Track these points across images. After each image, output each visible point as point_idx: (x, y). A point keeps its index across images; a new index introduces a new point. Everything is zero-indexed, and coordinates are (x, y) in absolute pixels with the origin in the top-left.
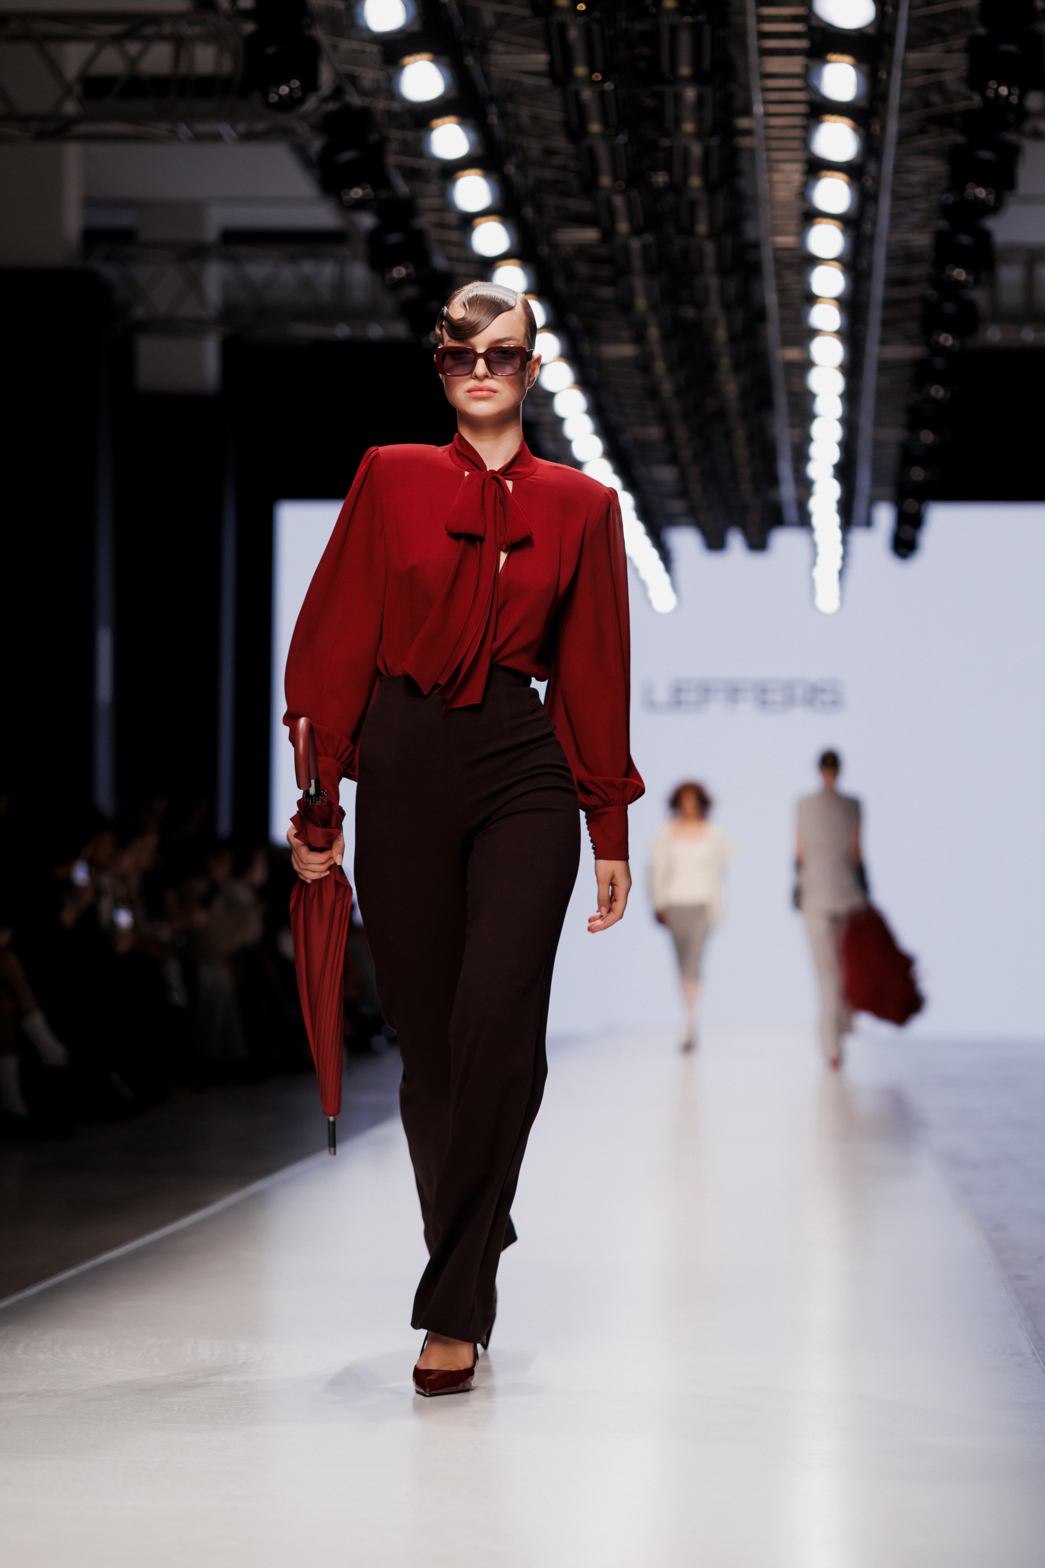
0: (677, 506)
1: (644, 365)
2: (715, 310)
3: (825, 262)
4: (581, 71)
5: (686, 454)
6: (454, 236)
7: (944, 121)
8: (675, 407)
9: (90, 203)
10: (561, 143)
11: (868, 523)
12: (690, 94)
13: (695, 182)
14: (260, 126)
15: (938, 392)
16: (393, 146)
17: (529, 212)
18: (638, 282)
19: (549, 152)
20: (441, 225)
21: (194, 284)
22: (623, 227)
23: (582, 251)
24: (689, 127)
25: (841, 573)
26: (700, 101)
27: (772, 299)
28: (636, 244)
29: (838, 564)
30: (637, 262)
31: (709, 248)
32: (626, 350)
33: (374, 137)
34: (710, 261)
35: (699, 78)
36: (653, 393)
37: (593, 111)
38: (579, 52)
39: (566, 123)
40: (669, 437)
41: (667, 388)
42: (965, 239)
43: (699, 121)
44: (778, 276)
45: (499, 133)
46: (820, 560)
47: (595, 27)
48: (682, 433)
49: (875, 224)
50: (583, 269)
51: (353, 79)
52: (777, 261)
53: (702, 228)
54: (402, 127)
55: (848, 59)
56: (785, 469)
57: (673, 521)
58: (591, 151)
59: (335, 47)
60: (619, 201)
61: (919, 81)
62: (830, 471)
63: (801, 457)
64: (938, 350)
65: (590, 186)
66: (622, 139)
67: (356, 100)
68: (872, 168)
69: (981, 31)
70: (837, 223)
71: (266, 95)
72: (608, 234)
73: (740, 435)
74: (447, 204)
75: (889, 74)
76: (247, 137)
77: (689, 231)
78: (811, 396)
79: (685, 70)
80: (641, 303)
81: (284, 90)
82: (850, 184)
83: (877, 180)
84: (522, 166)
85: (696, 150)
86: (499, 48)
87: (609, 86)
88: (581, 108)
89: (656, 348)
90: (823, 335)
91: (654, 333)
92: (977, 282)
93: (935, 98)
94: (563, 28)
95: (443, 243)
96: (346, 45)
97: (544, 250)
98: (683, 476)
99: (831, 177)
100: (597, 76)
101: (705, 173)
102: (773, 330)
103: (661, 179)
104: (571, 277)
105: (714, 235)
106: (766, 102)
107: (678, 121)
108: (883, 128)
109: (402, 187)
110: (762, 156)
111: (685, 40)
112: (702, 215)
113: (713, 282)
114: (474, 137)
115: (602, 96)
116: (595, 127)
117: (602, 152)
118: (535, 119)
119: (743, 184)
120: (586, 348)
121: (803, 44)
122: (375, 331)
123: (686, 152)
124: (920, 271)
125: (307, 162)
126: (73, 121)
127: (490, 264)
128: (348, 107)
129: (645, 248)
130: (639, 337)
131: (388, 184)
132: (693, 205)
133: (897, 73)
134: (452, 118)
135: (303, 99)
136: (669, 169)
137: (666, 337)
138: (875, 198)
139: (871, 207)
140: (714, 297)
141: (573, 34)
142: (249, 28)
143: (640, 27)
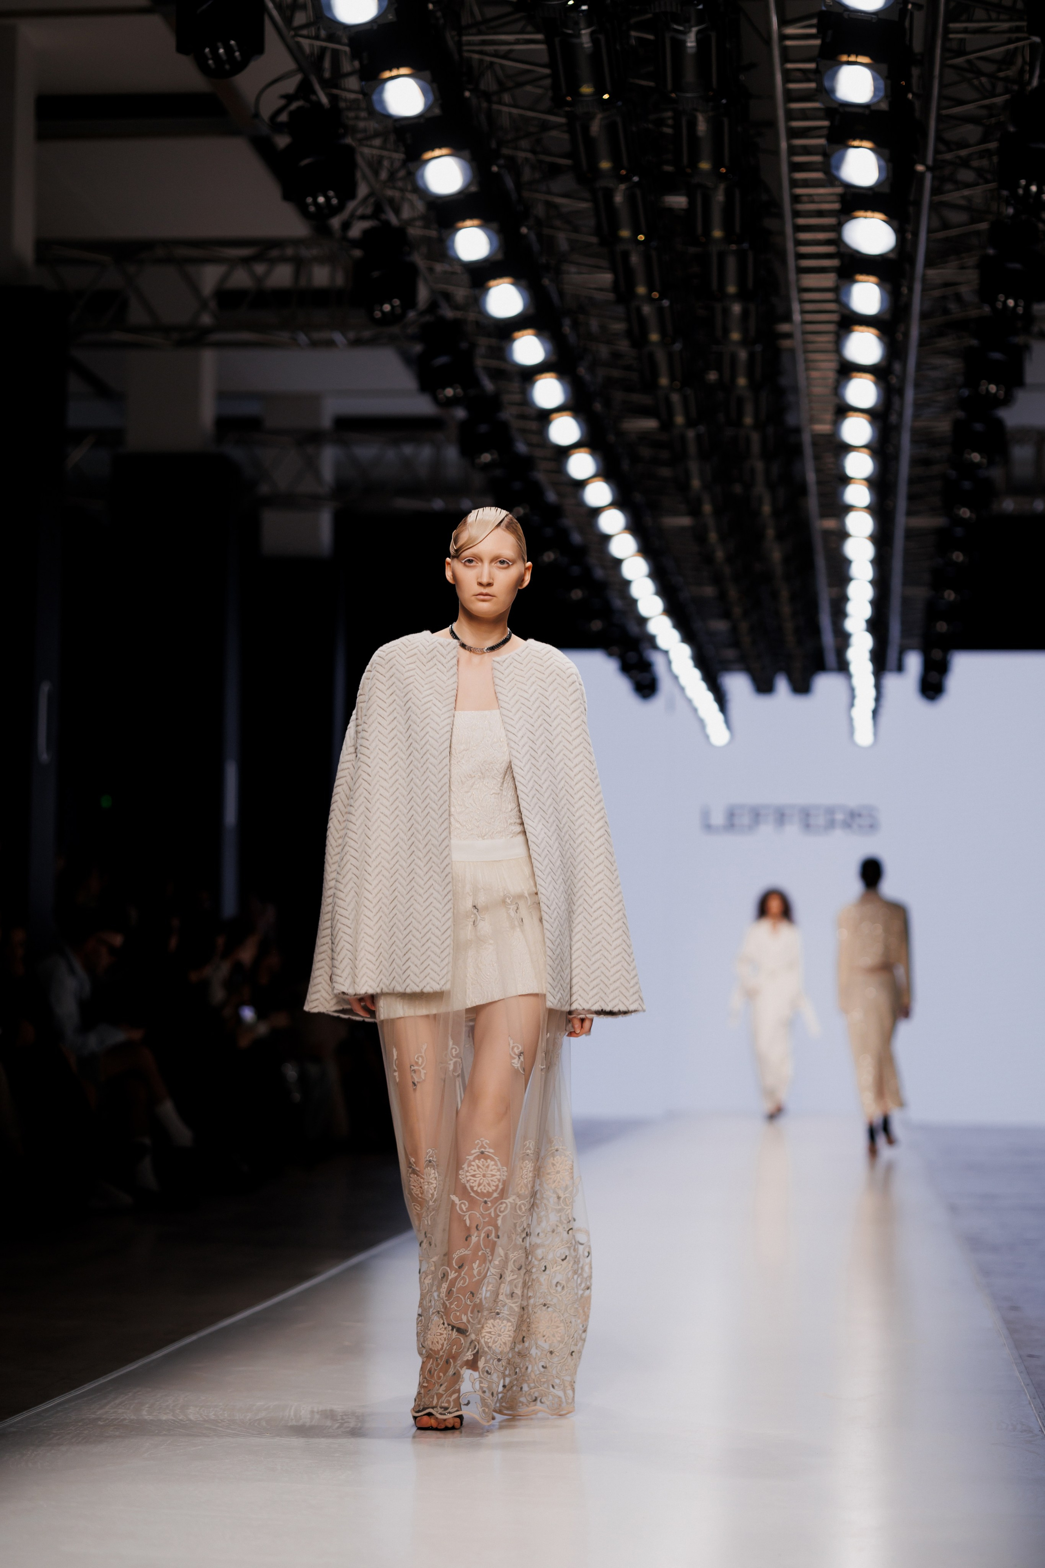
0: (730, 654)
1: (699, 535)
2: (760, 489)
3: (857, 449)
4: (641, 290)
5: (737, 611)
6: (533, 425)
7: (960, 326)
8: (727, 571)
9: (222, 396)
10: (625, 347)
11: (900, 669)
12: (737, 308)
13: (742, 381)
14: (366, 335)
15: (958, 557)
16: (481, 350)
17: (598, 406)
18: (694, 466)
19: (616, 356)
20: (523, 417)
21: (312, 465)
22: (679, 420)
23: (644, 437)
24: (735, 336)
25: (875, 712)
26: (745, 315)
27: (811, 477)
28: (691, 434)
29: (872, 705)
30: (692, 449)
31: (755, 437)
32: (685, 521)
33: (464, 345)
34: (756, 447)
35: (743, 296)
36: (708, 559)
38: (640, 275)
39: (629, 334)
40: (722, 596)
41: (720, 554)
42: (980, 427)
43: (745, 331)
44: (817, 458)
45: (572, 339)
46: (856, 702)
47: (653, 253)
48: (733, 593)
49: (901, 415)
50: (645, 452)
51: (447, 296)
52: (815, 444)
53: (748, 420)
54: (489, 337)
55: (873, 279)
56: (825, 621)
57: (728, 667)
58: (651, 357)
59: (431, 270)
60: (675, 398)
61: (937, 293)
62: (863, 625)
63: (839, 612)
64: (958, 521)
65: (651, 385)
66: (678, 346)
67: (449, 313)
68: (897, 367)
69: (991, 251)
70: (865, 416)
71: (371, 312)
72: (667, 425)
73: (784, 594)
74: (526, 400)
75: (911, 289)
76: (357, 343)
77: (738, 423)
78: (846, 563)
79: (732, 289)
80: (696, 483)
81: (387, 307)
82: (876, 383)
83: (903, 379)
84: (592, 369)
85: (743, 355)
86: (573, 269)
87: (666, 303)
88: (642, 322)
89: (711, 522)
90: (856, 510)
91: (707, 508)
92: (991, 464)
93: (953, 307)
94: (626, 255)
95: (524, 431)
96: (439, 268)
97: (612, 438)
98: (734, 629)
99: (861, 377)
100: (655, 295)
101: (750, 375)
102: (813, 503)
103: (712, 376)
104: (635, 459)
105: (758, 425)
106: (803, 312)
107: (726, 331)
108: (906, 335)
109: (489, 386)
110: (800, 357)
111: (731, 264)
112: (749, 408)
113: (759, 466)
114: (549, 346)
115: (660, 311)
116: (654, 337)
117: (661, 357)
118: (603, 328)
119: (784, 381)
120: (648, 521)
121: (835, 263)
123: (734, 358)
124: (941, 453)
125: (408, 360)
126: (207, 331)
127: (564, 452)
128: (442, 320)
129: (699, 437)
130: (695, 511)
131: (476, 383)
132: (740, 401)
133: (918, 287)
134: (530, 331)
135: (404, 315)
136: (719, 369)
137: (718, 512)
138: (901, 392)
139: (896, 400)
140: (760, 478)
141: (635, 259)
142: (357, 253)
143: (692, 250)
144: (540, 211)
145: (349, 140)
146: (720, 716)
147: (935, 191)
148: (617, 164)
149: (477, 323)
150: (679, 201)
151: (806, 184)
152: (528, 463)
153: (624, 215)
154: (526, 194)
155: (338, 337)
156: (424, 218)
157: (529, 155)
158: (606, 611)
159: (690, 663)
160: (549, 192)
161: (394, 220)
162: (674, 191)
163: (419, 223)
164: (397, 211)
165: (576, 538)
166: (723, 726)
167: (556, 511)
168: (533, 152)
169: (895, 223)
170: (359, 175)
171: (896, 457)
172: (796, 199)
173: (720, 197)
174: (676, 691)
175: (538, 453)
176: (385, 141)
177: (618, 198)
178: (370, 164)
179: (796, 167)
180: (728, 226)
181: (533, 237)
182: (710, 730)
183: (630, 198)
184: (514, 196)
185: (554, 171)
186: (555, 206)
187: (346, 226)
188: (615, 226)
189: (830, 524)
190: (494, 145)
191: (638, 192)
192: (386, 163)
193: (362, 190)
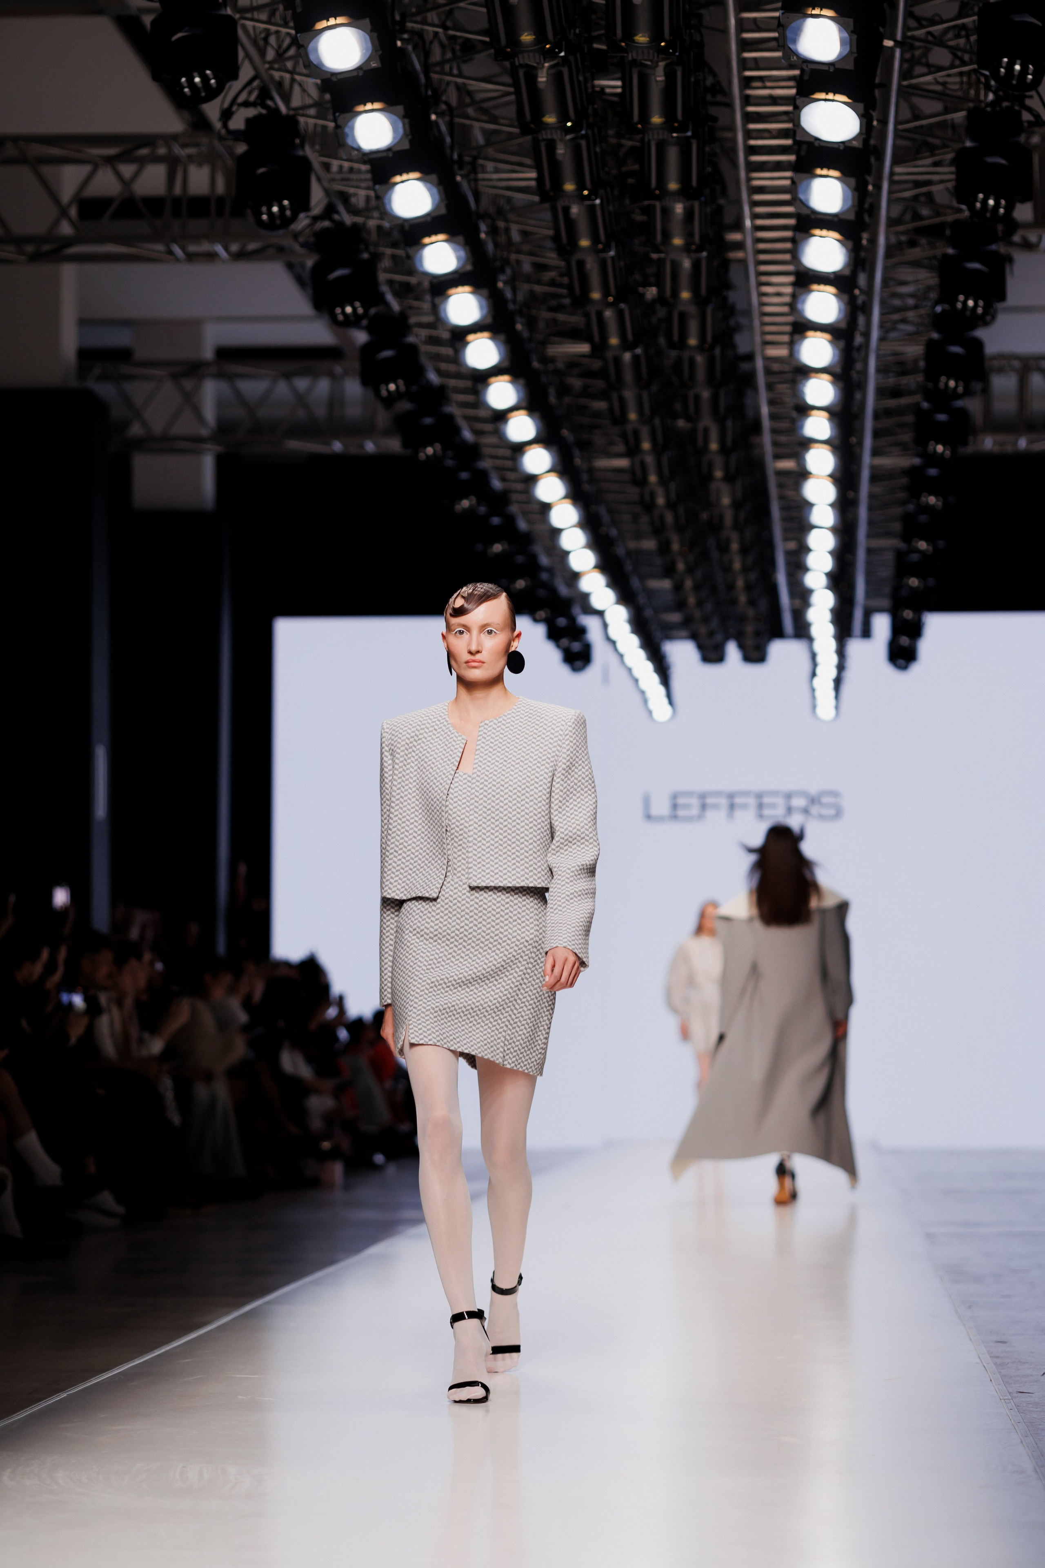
0: (675, 617)
1: (638, 479)
2: (707, 422)
3: (817, 372)
4: (569, 187)
6: (448, 351)
7: (934, 232)
8: (669, 517)
9: (85, 323)
10: (552, 258)
11: (866, 633)
12: (679, 208)
13: (685, 295)
14: (252, 246)
15: (932, 500)
16: (386, 263)
17: (519, 327)
18: (630, 397)
19: (540, 268)
20: (434, 341)
21: (191, 402)
22: (614, 341)
23: (573, 363)
24: (678, 241)
25: (838, 682)
26: (689, 215)
27: (765, 410)
28: (627, 356)
29: (834, 673)
30: (628, 376)
31: (700, 359)
32: (623, 463)
33: (365, 256)
34: (701, 374)
35: (686, 193)
36: (648, 506)
37: (583, 226)
38: (568, 169)
39: (556, 238)
40: (664, 548)
41: (661, 501)
42: (957, 349)
43: (689, 236)
44: (770, 387)
45: (490, 247)
46: (819, 670)
47: (583, 143)
48: (675, 546)
49: (867, 335)
50: (577, 383)
51: (345, 198)
52: (768, 372)
53: (693, 342)
54: (394, 245)
55: (834, 173)
56: (781, 579)
57: (671, 633)
58: (581, 264)
59: (327, 167)
60: (608, 313)
61: (908, 194)
62: (825, 580)
63: (798, 565)
64: (933, 459)
65: (581, 300)
66: (612, 253)
67: (347, 219)
68: (862, 279)
69: (968, 144)
70: (828, 336)
71: (258, 214)
72: (599, 348)
73: (735, 546)
74: (438, 319)
75: (878, 187)
76: (241, 256)
77: (682, 344)
78: (807, 506)
79: (673, 186)
80: (633, 416)
81: (275, 209)
82: (838, 297)
83: (869, 292)
84: (512, 282)
85: (687, 264)
86: (490, 166)
87: (598, 201)
88: (570, 224)
89: (649, 460)
90: (816, 445)
91: (646, 446)
92: (968, 393)
93: (925, 212)
94: (551, 146)
95: (437, 357)
96: (335, 164)
97: (536, 364)
98: (678, 587)
99: (821, 288)
100: (586, 192)
101: (695, 287)
102: (767, 443)
103: (651, 292)
104: (563, 390)
105: (704, 347)
106: (755, 216)
107: (667, 236)
108: (873, 241)
109: (395, 306)
110: (751, 270)
111: (673, 155)
112: (693, 326)
113: (704, 393)
114: (462, 253)
115: (591, 211)
116: (585, 243)
117: (592, 266)
118: (524, 234)
119: (733, 297)
120: (578, 461)
121: (792, 158)
122: (370, 447)
123: (676, 267)
124: (913, 381)
125: (300, 281)
126: (68, 242)
127: (482, 378)
128: (340, 224)
129: (636, 359)
130: (633, 451)
131: (380, 299)
132: (683, 316)
133: (885, 186)
134: (441, 237)
135: (294, 218)
136: (660, 285)
137: (657, 451)
138: (866, 309)
139: (861, 320)
140: (706, 408)
141: (561, 150)
142: (241, 148)
143: (629, 143)
144: (452, 97)
145: (229, 11)
146: (662, 690)
147: (906, 74)
148: (541, 37)
149: (379, 228)
150: (612, 85)
151: (757, 64)
152: (440, 394)
153: (549, 99)
154: (434, 76)
155: (219, 248)
156: (317, 104)
157: (440, 30)
158: (532, 568)
159: (627, 628)
160: (460, 75)
161: (283, 109)
162: (605, 73)
163: (312, 112)
164: (287, 98)
165: (497, 484)
166: (666, 700)
167: (473, 452)
168: (445, 28)
169: (861, 106)
170: (241, 54)
171: (862, 386)
172: (747, 82)
173: (659, 76)
174: (613, 659)
175: (452, 383)
176: (272, 14)
177: (542, 79)
178: (255, 42)
179: (745, 45)
180: (669, 111)
181: (443, 128)
182: (651, 705)
183: (557, 78)
184: (423, 79)
185: (468, 49)
186: (470, 94)
187: (227, 115)
188: (538, 112)
189: (788, 464)
190: (398, 18)
191: (565, 71)
192: (272, 40)
193: (246, 72)
